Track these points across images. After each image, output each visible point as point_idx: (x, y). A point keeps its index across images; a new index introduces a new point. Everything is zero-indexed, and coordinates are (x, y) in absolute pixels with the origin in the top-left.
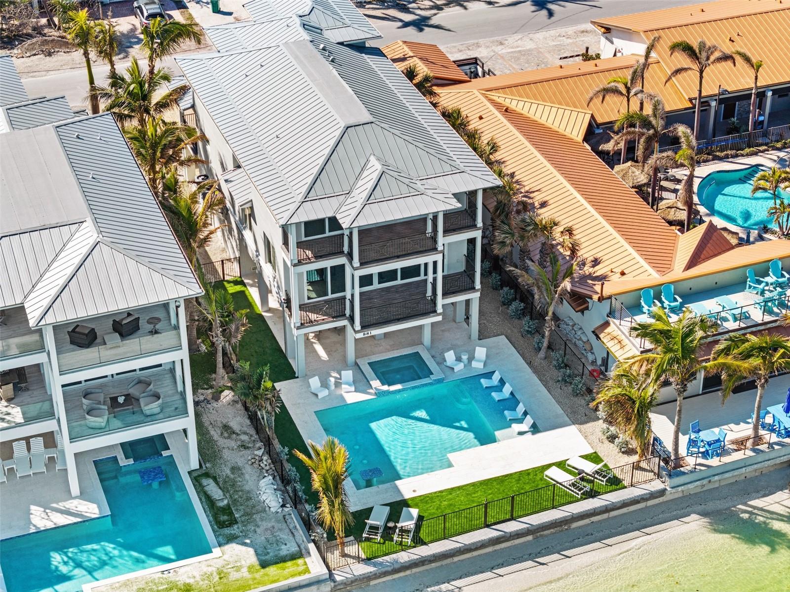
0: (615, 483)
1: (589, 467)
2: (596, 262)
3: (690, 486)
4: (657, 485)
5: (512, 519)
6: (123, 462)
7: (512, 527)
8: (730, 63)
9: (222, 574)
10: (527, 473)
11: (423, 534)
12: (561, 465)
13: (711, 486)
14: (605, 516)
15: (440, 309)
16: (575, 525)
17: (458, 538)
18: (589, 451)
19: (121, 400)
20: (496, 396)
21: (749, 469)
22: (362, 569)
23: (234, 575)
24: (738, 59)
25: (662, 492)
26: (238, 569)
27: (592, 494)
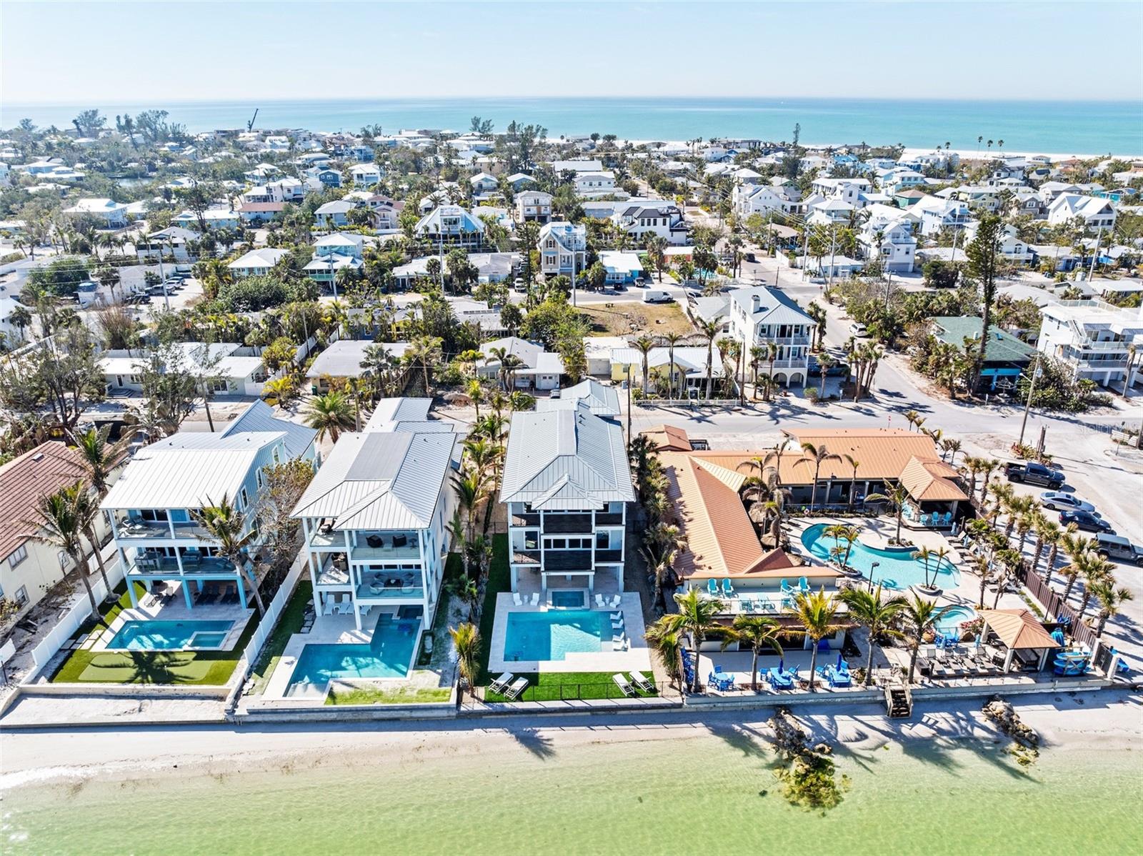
0: (653, 692)
1: (640, 679)
2: (701, 558)
3: (701, 706)
4: (678, 700)
5: (579, 699)
6: (396, 617)
7: (578, 704)
8: (838, 460)
9: (403, 691)
10: (604, 674)
11: (523, 696)
12: (626, 675)
13: (714, 710)
14: (641, 712)
15: (593, 568)
16: (619, 713)
17: (542, 703)
18: (648, 669)
19: (393, 582)
20: (614, 625)
21: (743, 704)
22: (479, 707)
23: (408, 693)
24: (845, 460)
25: (680, 706)
26: (412, 690)
27: (636, 695)
